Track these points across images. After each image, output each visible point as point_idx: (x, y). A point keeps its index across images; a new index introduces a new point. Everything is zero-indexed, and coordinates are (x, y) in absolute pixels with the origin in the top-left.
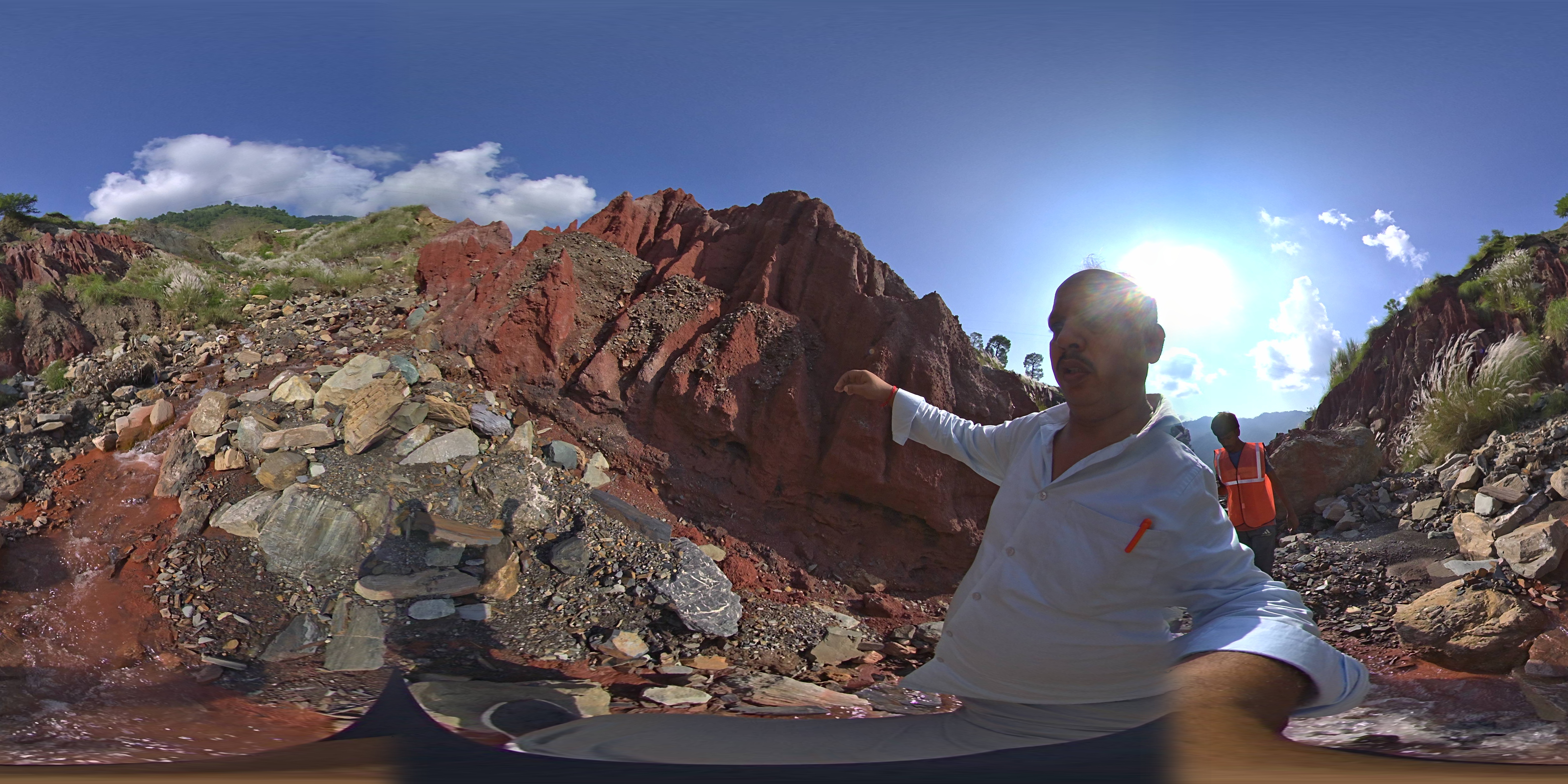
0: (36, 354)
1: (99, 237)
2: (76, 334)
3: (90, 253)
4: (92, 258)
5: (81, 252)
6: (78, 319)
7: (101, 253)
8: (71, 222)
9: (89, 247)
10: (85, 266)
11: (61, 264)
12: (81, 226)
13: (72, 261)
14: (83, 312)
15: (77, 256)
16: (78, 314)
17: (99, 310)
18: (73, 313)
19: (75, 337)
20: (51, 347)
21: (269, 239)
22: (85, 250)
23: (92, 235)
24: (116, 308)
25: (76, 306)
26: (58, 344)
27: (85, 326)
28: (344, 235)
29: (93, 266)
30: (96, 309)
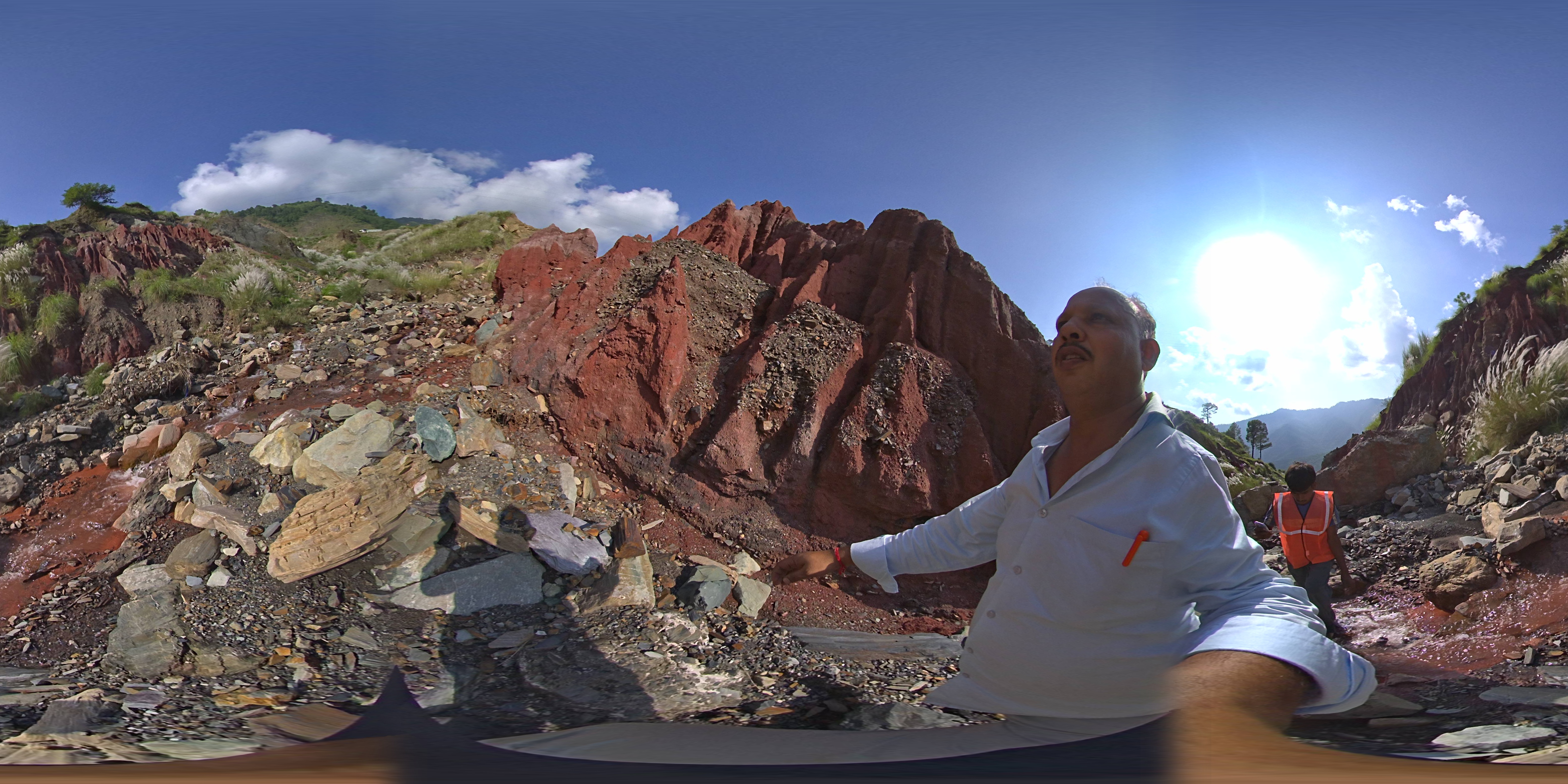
0: (93, 352)
1: (175, 229)
2: (134, 332)
3: (163, 246)
4: (165, 251)
5: (154, 245)
6: (140, 315)
7: (175, 246)
8: (151, 213)
9: (163, 240)
10: (155, 259)
11: (131, 257)
12: (160, 217)
13: (143, 254)
14: (145, 308)
15: (149, 248)
16: (140, 311)
17: (162, 307)
18: (135, 310)
19: (132, 335)
20: (107, 345)
21: (353, 238)
22: (158, 243)
23: (168, 227)
24: (178, 305)
25: (140, 302)
26: (115, 342)
27: (146, 323)
28: (429, 238)
29: (164, 260)
30: (158, 306)
